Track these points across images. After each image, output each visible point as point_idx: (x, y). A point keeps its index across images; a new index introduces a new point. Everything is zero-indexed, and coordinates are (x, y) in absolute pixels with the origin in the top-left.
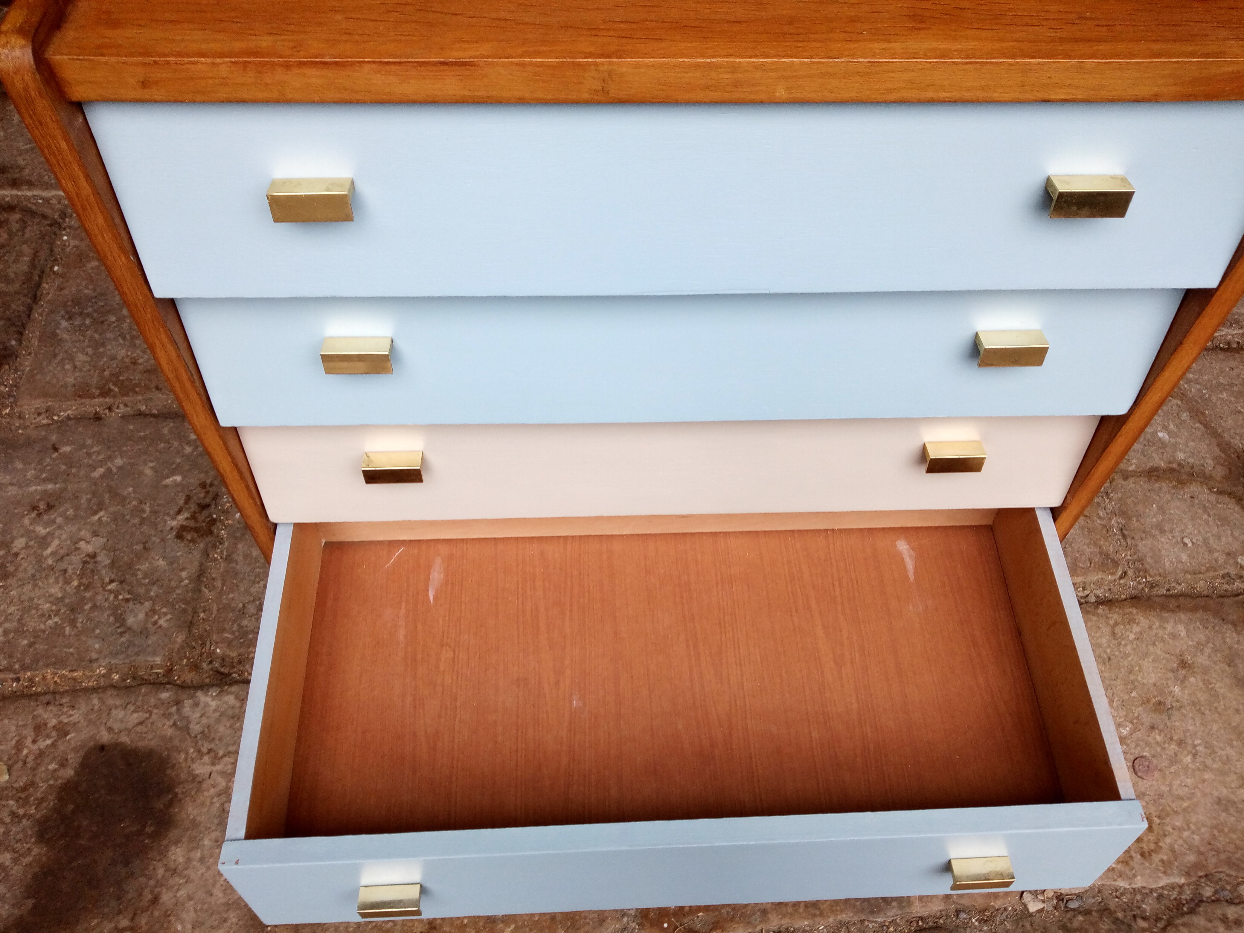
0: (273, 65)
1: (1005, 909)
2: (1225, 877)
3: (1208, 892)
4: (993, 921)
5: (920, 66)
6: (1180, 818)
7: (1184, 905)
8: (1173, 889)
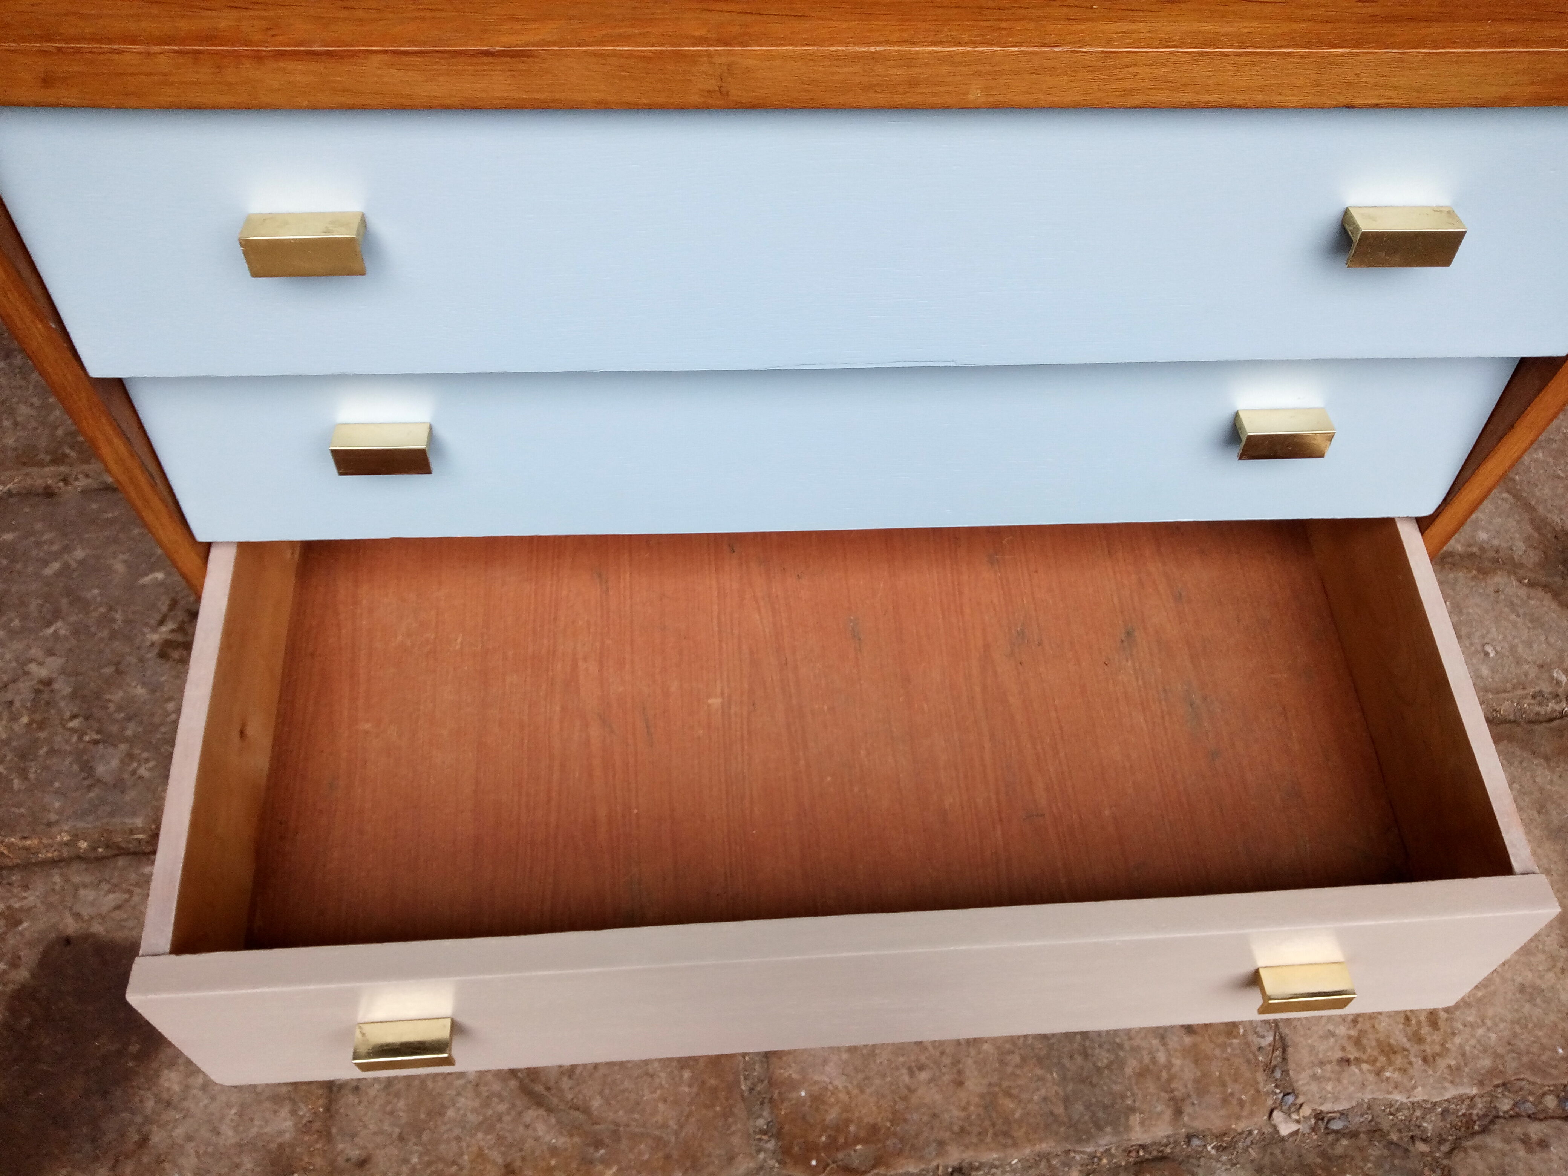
0: (238, 55)
1: (1250, 1133)
2: (1527, 1086)
3: (1505, 1105)
4: (1235, 1148)
5: (1174, 58)
6: (1474, 1011)
7: (1475, 1122)
8: (1463, 1101)
